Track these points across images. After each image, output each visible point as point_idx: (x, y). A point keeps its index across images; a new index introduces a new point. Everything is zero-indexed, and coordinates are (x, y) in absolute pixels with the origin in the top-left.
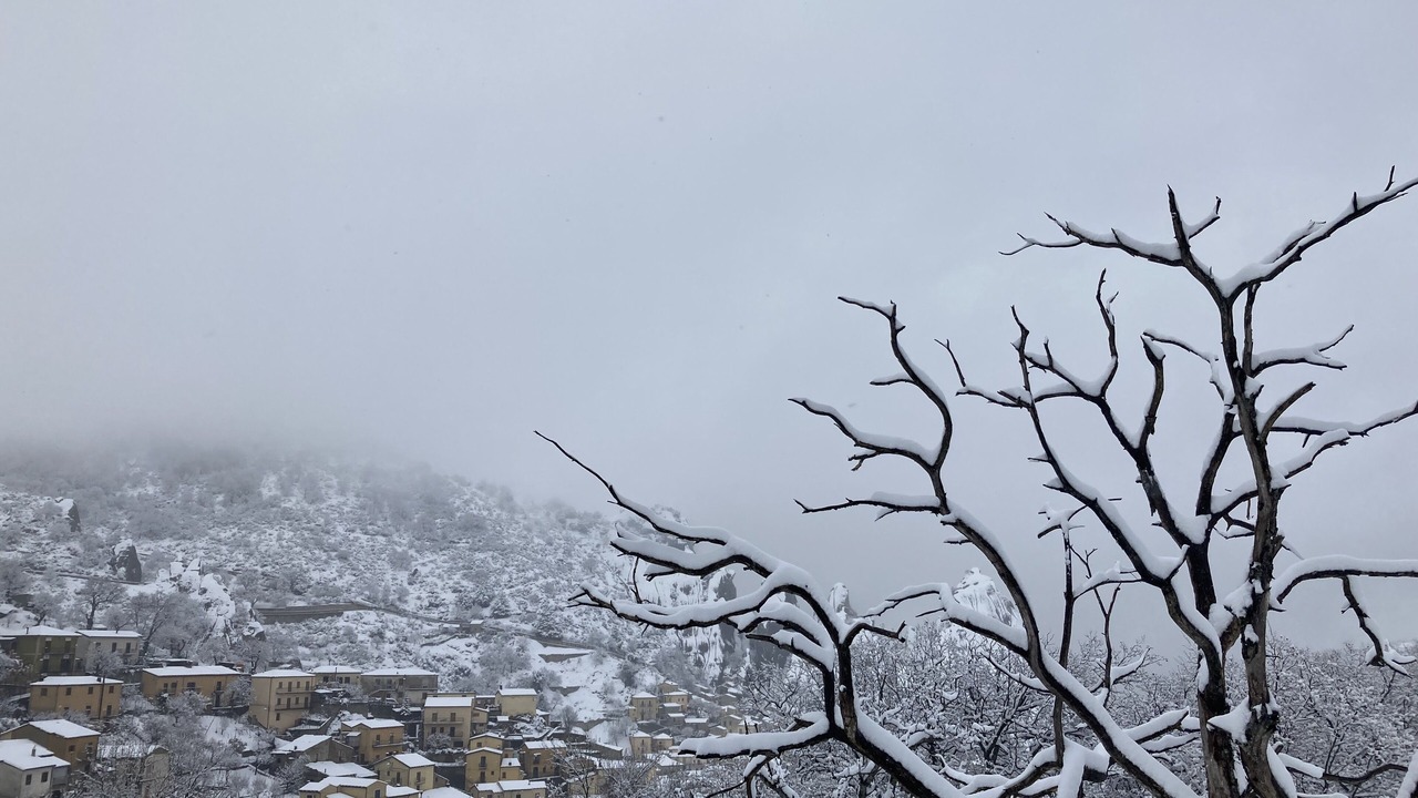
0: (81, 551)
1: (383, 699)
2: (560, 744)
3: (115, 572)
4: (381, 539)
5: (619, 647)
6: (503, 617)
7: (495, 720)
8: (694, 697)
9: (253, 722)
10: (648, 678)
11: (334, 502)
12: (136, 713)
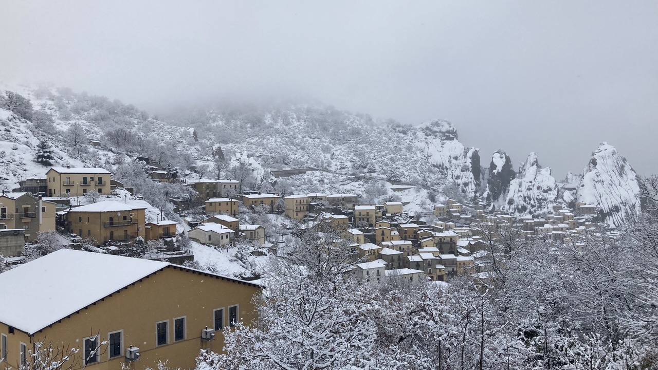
0: (200, 149)
1: (337, 207)
2: (416, 225)
3: (214, 158)
4: (317, 140)
5: (427, 184)
6: (373, 172)
7: (385, 215)
8: (463, 206)
9: (287, 216)
10: (442, 198)
11: (296, 125)
12: (243, 213)
